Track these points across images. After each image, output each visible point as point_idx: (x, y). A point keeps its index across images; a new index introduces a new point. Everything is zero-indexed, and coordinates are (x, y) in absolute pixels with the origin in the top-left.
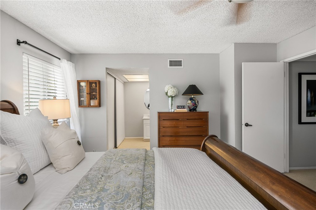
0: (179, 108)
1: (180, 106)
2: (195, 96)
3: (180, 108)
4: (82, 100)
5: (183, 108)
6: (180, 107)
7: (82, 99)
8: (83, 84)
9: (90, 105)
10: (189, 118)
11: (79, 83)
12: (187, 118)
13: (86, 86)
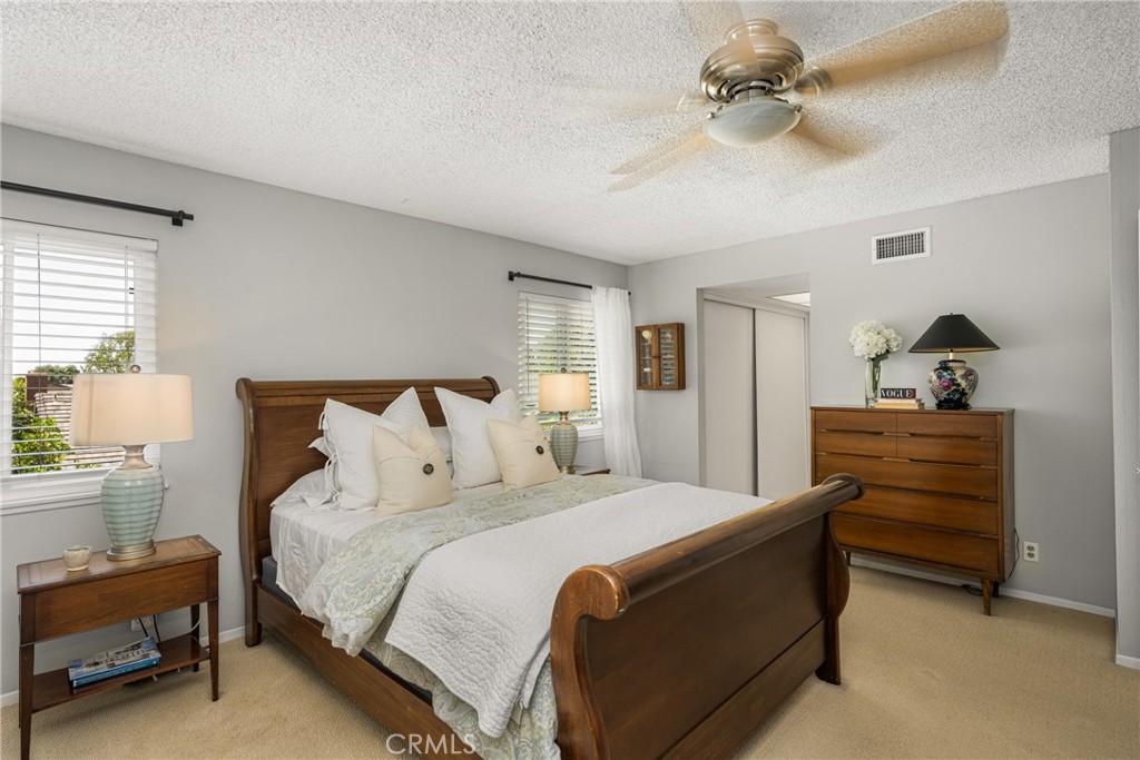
0: (886, 397)
1: (893, 390)
2: (960, 356)
3: (893, 397)
4: (646, 373)
5: (904, 397)
6: (893, 393)
7: (647, 370)
8: (646, 334)
9: (660, 384)
10: (918, 432)
11: (639, 331)
12: (912, 432)
13: (652, 339)
